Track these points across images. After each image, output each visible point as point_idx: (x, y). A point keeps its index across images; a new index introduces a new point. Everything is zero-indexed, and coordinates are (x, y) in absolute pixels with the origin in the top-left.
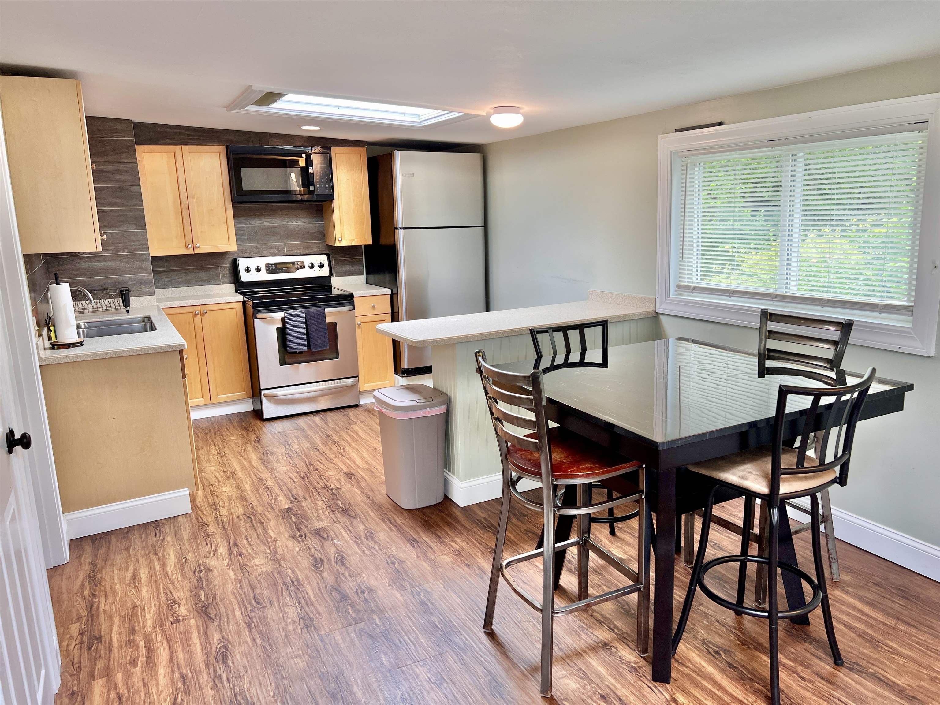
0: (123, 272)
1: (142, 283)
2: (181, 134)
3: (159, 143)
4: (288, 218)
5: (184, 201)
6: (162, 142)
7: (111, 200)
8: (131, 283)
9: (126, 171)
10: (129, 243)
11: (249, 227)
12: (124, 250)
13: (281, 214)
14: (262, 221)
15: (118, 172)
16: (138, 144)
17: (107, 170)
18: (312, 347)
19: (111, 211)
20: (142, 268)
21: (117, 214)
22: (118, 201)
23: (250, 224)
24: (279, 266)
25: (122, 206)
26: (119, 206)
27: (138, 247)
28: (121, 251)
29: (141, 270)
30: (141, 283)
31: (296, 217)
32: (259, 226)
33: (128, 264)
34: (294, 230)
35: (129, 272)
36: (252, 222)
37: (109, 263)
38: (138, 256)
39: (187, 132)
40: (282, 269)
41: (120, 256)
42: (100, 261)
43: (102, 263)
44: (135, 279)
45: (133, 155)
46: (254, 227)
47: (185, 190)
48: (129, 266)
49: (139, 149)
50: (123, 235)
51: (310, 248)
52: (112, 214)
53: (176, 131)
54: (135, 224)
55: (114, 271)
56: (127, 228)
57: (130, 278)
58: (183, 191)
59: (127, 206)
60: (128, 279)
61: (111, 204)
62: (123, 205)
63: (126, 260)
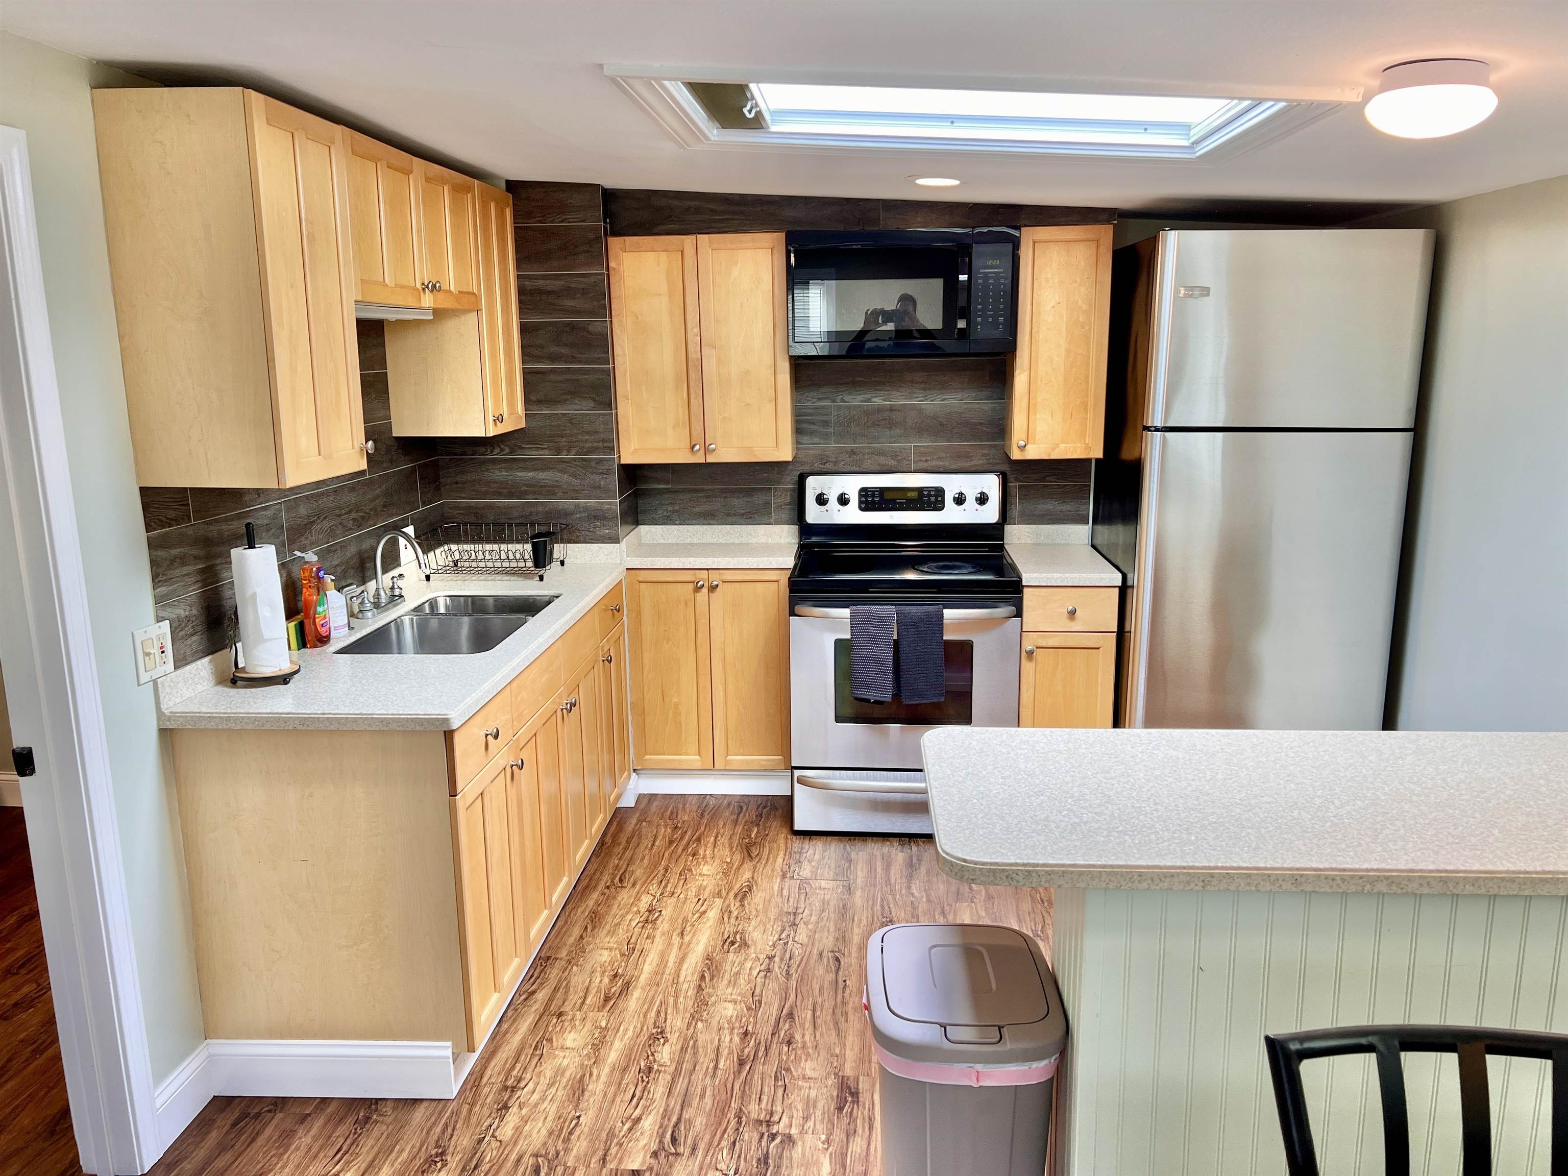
0: (566, 495)
1: (597, 516)
2: (698, 211)
3: (656, 230)
4: (925, 389)
5: (694, 355)
6: (661, 228)
7: (554, 349)
8: (578, 515)
9: (584, 292)
10: (580, 437)
11: (839, 408)
12: (569, 451)
13: (912, 382)
14: (867, 396)
15: (568, 292)
16: (615, 234)
17: (549, 288)
18: (904, 694)
19: (553, 371)
20: (599, 487)
21: (561, 378)
22: (564, 351)
23: (843, 401)
24: (888, 496)
25: (571, 363)
26: (566, 362)
27: (595, 444)
28: (565, 452)
29: (597, 490)
30: (596, 518)
31: (943, 387)
32: (859, 406)
33: (575, 477)
34: (935, 417)
35: (575, 493)
36: (847, 398)
37: (542, 475)
38: (593, 464)
39: (711, 206)
40: (893, 501)
41: (562, 461)
42: (525, 469)
43: (530, 474)
44: (586, 509)
45: (600, 256)
46: (849, 408)
47: (697, 330)
48: (575, 481)
49: (615, 243)
50: (571, 420)
51: (968, 457)
52: (553, 377)
53: (689, 203)
54: (591, 398)
55: (551, 491)
56: (579, 407)
57: (577, 505)
58: (693, 331)
59: (580, 362)
60: (572, 507)
61: (553, 358)
62: (573, 360)
63: (571, 470)
